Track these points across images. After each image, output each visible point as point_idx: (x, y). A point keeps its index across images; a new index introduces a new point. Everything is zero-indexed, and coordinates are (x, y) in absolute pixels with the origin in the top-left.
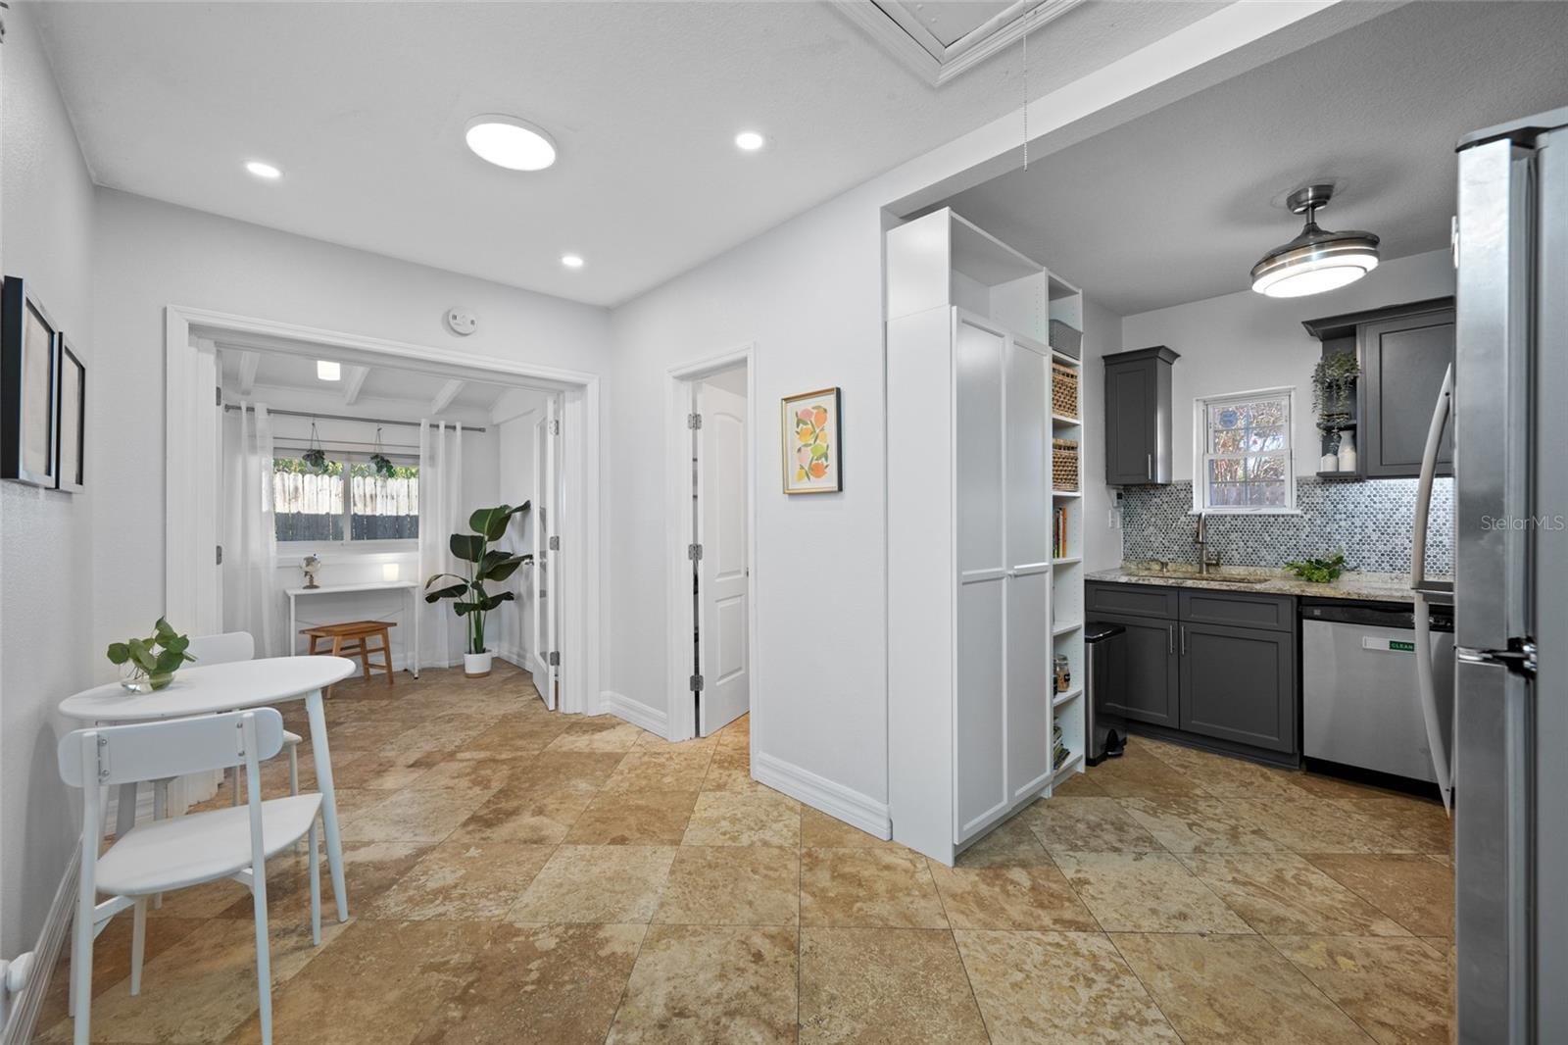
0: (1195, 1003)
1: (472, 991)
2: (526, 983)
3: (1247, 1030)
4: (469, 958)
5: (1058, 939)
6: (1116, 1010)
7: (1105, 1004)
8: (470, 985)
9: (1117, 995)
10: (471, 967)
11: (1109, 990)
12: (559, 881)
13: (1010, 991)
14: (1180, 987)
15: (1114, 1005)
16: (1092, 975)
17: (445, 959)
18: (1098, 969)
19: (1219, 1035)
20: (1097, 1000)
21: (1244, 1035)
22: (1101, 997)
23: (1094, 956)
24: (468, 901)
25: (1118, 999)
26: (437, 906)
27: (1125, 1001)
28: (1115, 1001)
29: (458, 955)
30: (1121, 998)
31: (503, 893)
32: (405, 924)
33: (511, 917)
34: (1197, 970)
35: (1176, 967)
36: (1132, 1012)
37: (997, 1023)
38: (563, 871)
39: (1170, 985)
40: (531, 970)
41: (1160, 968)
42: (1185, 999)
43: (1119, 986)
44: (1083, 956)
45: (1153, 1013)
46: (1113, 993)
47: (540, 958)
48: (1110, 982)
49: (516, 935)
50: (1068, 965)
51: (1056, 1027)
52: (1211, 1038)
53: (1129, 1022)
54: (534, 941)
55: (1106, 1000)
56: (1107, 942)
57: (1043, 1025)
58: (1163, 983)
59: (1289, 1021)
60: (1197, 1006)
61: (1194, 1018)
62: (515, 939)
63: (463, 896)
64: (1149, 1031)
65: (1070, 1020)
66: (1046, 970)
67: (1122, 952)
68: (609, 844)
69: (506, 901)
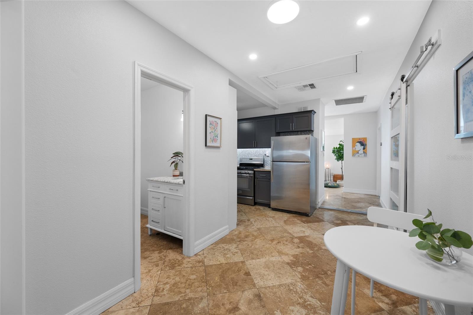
1: (323, 273)
2: (312, 266)
4: (317, 279)
8: (322, 274)
10: (318, 277)
12: (277, 278)
17: (322, 284)
24: (301, 295)
26: (310, 301)
29: (319, 282)
31: (291, 288)
32: (323, 304)
33: (299, 280)
38: (272, 280)
40: (309, 267)
47: (305, 268)
49: (303, 275)
54: (302, 271)
62: (305, 275)
63: (300, 298)
68: (251, 276)
69: (294, 285)
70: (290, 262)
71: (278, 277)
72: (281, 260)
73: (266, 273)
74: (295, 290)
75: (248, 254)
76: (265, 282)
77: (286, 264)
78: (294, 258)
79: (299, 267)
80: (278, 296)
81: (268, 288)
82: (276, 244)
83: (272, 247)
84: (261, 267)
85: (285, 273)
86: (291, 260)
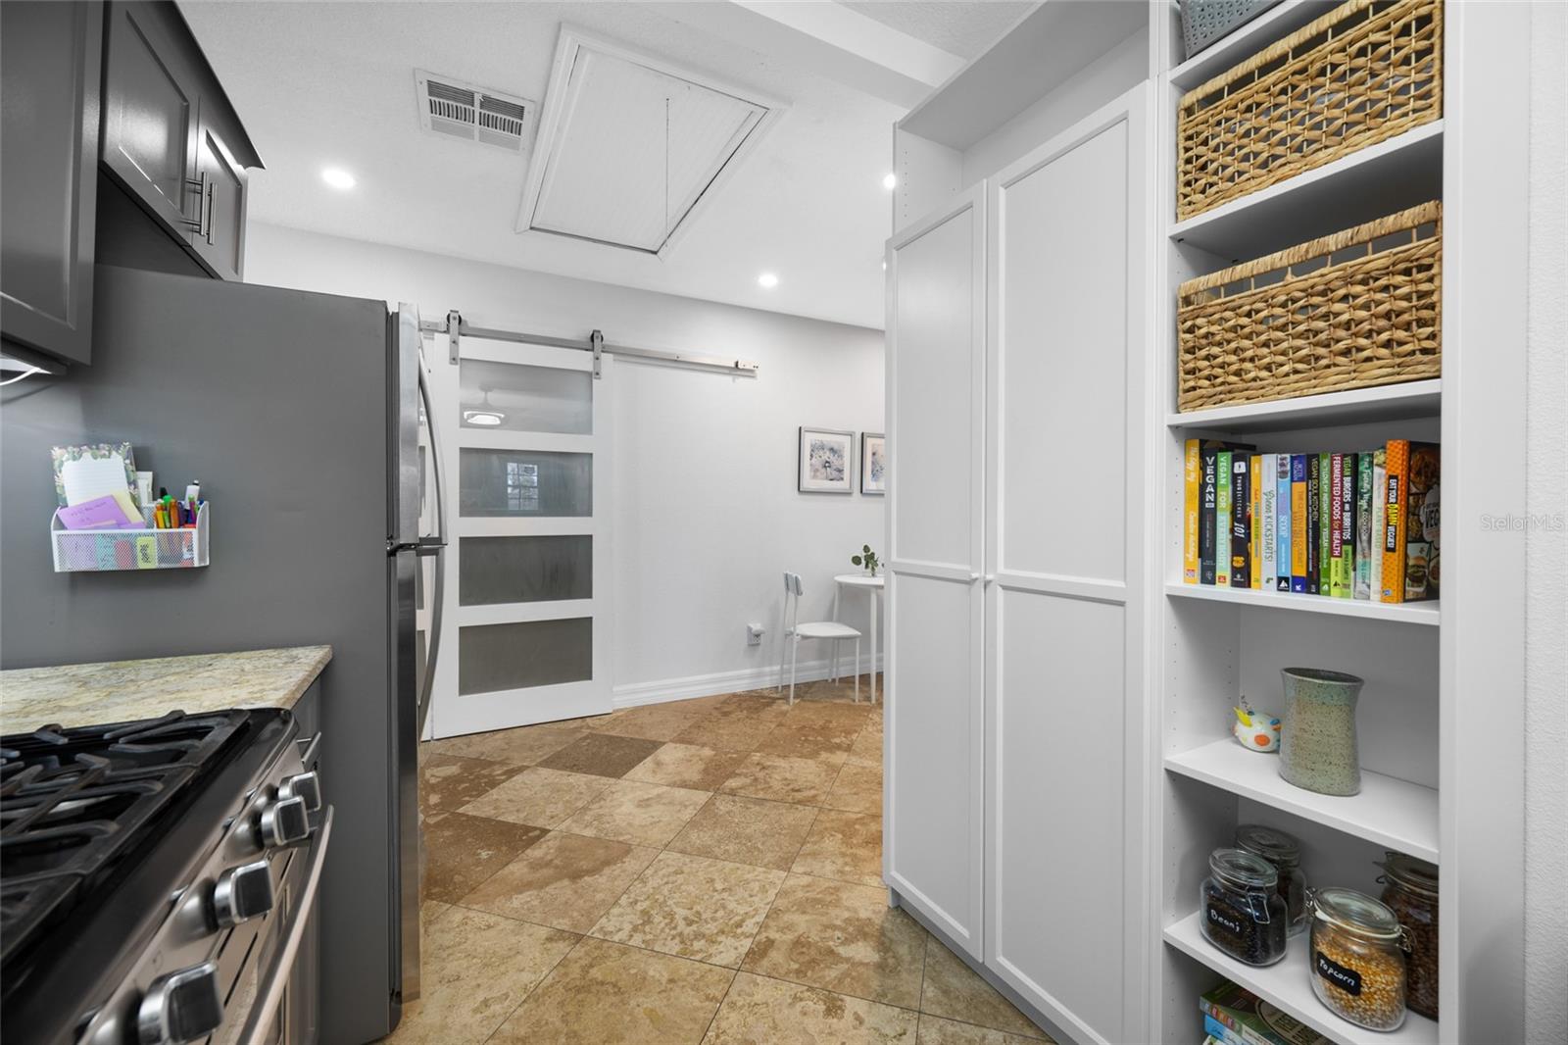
0: (624, 976)
3: (579, 991)
5: (744, 929)
6: (656, 920)
7: (664, 918)
9: (667, 930)
11: (675, 928)
13: (709, 876)
14: (645, 978)
15: (661, 922)
16: (694, 927)
18: (698, 936)
19: (591, 966)
20: (671, 916)
21: (578, 983)
22: (672, 920)
23: (713, 942)
25: (663, 928)
27: (658, 931)
28: (662, 925)
30: (662, 930)
34: (652, 1010)
35: (664, 994)
36: (647, 929)
37: (688, 860)
39: (651, 973)
41: (671, 981)
42: (633, 971)
43: (673, 938)
44: (717, 934)
45: (637, 940)
46: (671, 930)
48: (681, 934)
50: (714, 919)
51: (667, 883)
52: (594, 959)
53: (641, 921)
55: (667, 921)
56: (724, 963)
57: (671, 879)
58: (656, 970)
59: (558, 1032)
60: (620, 975)
61: (615, 963)
64: (628, 927)
65: (666, 892)
66: (716, 904)
67: (707, 967)
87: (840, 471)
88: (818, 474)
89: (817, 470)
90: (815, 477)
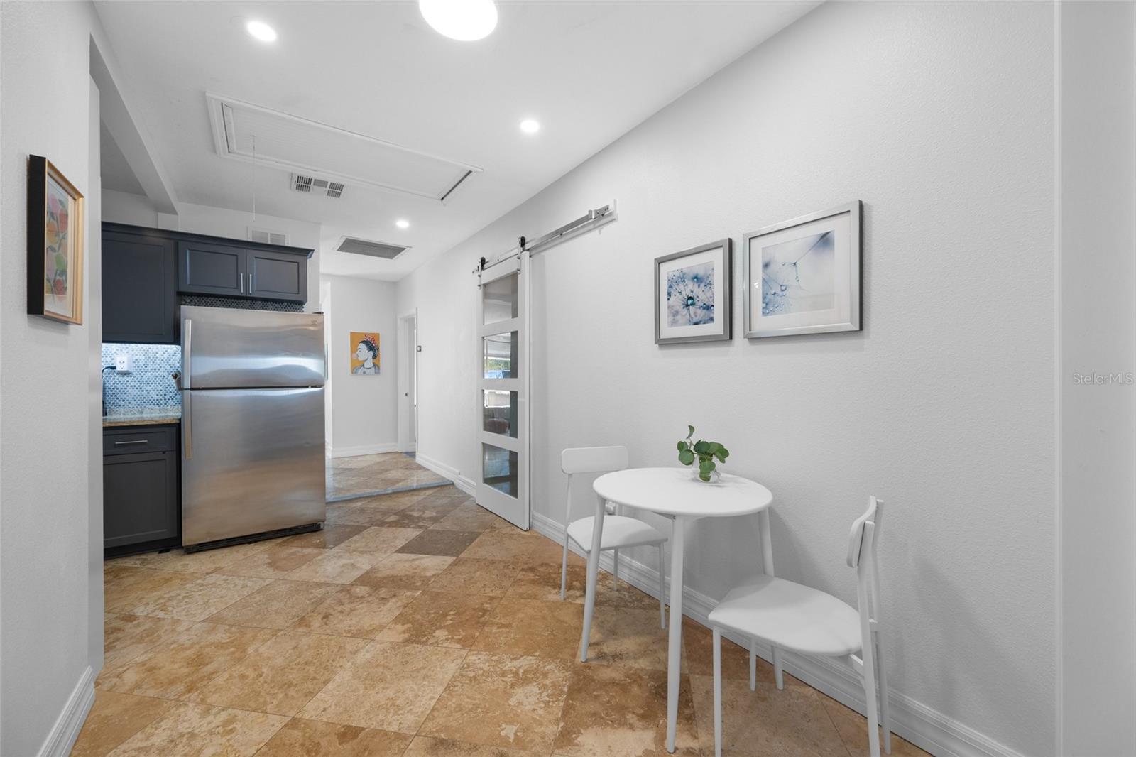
1: (481, 613)
2: (453, 615)
4: (486, 629)
8: (482, 616)
10: (484, 624)
12: (425, 683)
17: (501, 630)
24: (498, 670)
26: (520, 667)
29: (494, 631)
31: (472, 674)
32: (537, 654)
33: (464, 652)
38: (420, 693)
40: (451, 620)
47: (445, 626)
49: (460, 639)
54: (449, 635)
62: (460, 637)
63: (503, 674)
68: (363, 729)
69: (468, 667)
70: (406, 636)
71: (424, 678)
72: (382, 645)
73: (391, 693)
74: (481, 672)
75: (281, 696)
76: (414, 710)
77: (405, 646)
78: (403, 625)
79: (434, 632)
80: (470, 706)
81: (436, 714)
82: (326, 624)
83: (323, 637)
84: (361, 692)
85: (427, 661)
86: (404, 632)
87: (708, 308)
88: (678, 317)
89: (676, 313)
90: (674, 323)
